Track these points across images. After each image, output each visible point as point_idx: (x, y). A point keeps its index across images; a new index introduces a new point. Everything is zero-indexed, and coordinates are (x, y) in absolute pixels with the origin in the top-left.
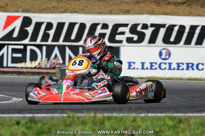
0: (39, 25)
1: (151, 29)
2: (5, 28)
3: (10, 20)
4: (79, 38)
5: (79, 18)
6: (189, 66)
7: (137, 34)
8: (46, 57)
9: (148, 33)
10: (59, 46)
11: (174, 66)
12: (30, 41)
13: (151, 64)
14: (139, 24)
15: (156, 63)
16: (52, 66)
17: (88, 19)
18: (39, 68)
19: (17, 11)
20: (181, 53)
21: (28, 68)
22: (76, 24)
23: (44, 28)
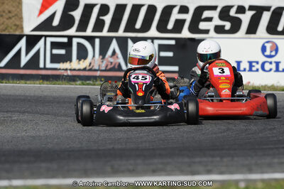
2: (41, 12)
3: (48, 2)
7: (229, 21)
8: (100, 54)
10: (118, 39)
12: (77, 31)
13: (250, 63)
14: (232, 7)
15: (257, 63)
16: (109, 67)
18: (90, 70)
21: (74, 70)
22: (143, 5)
23: (96, 11)
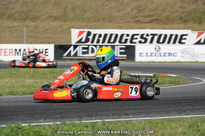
0: (95, 35)
1: (150, 37)
2: (78, 36)
3: (81, 33)
6: (170, 54)
7: (144, 39)
9: (149, 38)
11: (162, 54)
14: (144, 34)
17: (119, 32)
19: (84, 29)
20: (165, 48)
22: (113, 34)
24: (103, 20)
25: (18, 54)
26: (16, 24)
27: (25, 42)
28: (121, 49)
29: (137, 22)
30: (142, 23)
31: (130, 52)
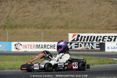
0: (82, 37)
2: (72, 38)
4: (93, 40)
5: (93, 35)
7: (110, 39)
8: (84, 46)
9: (113, 38)
10: (88, 43)
12: (80, 41)
14: (110, 36)
15: (116, 47)
16: (86, 48)
17: (96, 35)
18: (82, 49)
21: (79, 49)
22: (92, 36)
23: (83, 37)
24: (88, 28)
25: (38, 47)
26: (39, 30)
27: (42, 41)
28: (97, 45)
29: (108, 29)
30: (111, 30)
31: (102, 46)
